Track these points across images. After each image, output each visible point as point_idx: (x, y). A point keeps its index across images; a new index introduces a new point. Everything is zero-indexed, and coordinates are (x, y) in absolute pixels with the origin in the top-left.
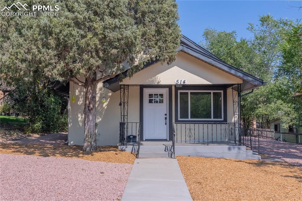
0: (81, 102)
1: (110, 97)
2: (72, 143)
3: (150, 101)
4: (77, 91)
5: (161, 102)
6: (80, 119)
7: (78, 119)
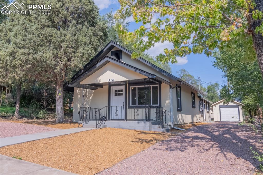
0: (79, 97)
1: (94, 93)
2: (74, 121)
3: (116, 95)
4: (78, 90)
5: (122, 94)
6: (78, 107)
7: (77, 107)
